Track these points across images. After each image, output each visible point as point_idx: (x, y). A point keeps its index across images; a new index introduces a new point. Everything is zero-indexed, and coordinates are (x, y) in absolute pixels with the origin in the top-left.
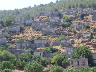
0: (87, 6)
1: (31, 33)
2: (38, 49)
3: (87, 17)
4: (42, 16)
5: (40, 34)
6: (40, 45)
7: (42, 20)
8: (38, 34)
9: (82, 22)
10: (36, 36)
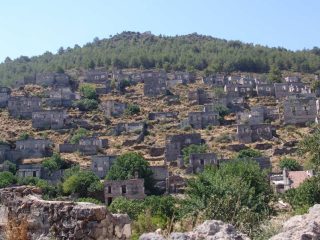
0: (130, 64)
1: (6, 126)
2: (26, 161)
3: (133, 87)
4: (31, 86)
5: (29, 127)
6: (31, 153)
7: (32, 94)
8: (24, 128)
9: (122, 98)
10: (18, 131)
